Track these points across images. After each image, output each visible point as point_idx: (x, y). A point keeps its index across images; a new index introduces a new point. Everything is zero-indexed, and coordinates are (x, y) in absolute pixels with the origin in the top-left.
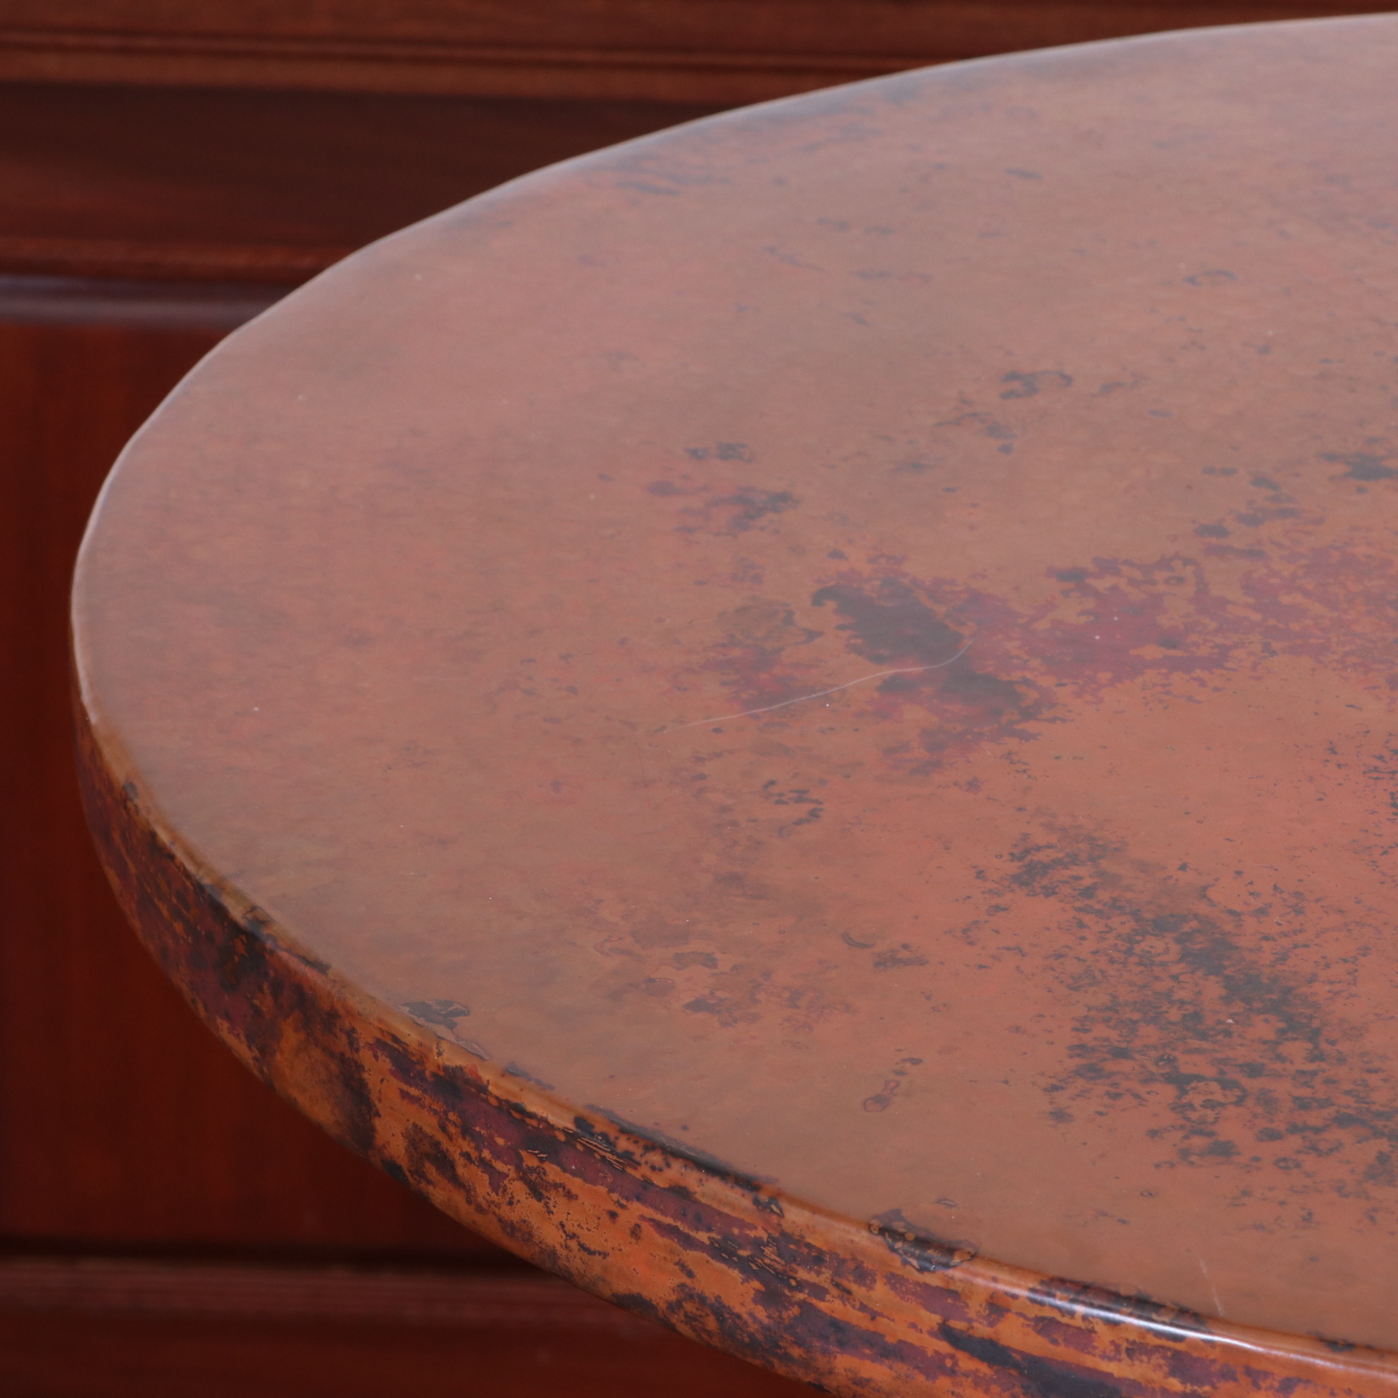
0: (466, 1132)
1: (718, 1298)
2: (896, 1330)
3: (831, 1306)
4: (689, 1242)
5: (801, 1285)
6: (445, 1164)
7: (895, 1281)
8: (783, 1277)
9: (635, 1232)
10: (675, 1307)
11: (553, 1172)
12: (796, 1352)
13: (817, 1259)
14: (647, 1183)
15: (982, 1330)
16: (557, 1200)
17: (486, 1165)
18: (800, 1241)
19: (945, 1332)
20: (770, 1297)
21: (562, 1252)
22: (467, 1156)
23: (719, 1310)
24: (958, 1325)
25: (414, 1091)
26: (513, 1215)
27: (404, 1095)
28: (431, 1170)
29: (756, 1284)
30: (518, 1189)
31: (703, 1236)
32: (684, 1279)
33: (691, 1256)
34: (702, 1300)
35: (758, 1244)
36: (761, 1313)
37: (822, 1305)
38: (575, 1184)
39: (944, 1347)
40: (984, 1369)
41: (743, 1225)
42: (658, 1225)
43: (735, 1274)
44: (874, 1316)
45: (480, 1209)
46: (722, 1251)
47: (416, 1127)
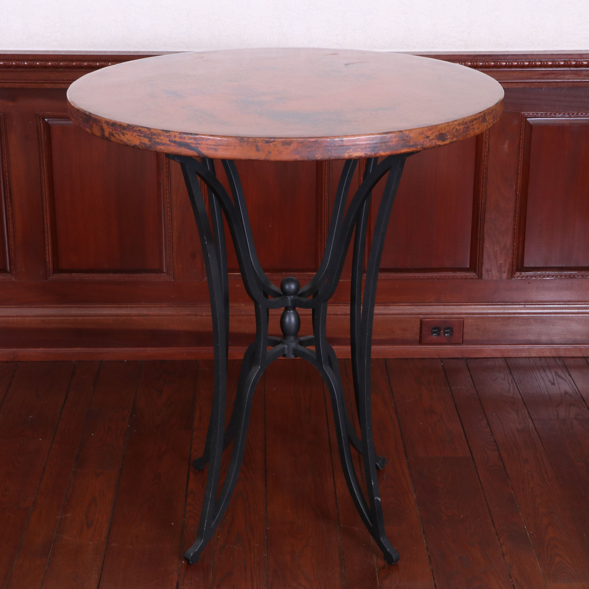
0: (115, 130)
1: (144, 142)
2: (164, 141)
3: (157, 140)
4: (141, 136)
5: (153, 138)
6: (113, 135)
7: (164, 135)
8: (151, 138)
9: (135, 137)
10: (139, 145)
11: (125, 132)
12: (153, 147)
13: (155, 134)
14: (136, 130)
15: (174, 139)
16: (126, 135)
17: (117, 133)
18: (153, 133)
19: (170, 141)
20: (150, 141)
21: (127, 142)
22: (115, 133)
23: (144, 144)
24: (171, 139)
25: (109, 127)
26: (121, 139)
27: (108, 128)
28: (111, 136)
29: (148, 139)
30: (121, 135)
31: (142, 135)
32: (140, 141)
33: (141, 138)
34: (142, 143)
35: (148, 134)
36: (149, 143)
37: (155, 140)
38: (128, 132)
39: (169, 142)
40: (174, 144)
41: (147, 132)
42: (137, 135)
43: (146, 139)
44: (161, 140)
45: (117, 139)
46: (145, 136)
47: (109, 131)
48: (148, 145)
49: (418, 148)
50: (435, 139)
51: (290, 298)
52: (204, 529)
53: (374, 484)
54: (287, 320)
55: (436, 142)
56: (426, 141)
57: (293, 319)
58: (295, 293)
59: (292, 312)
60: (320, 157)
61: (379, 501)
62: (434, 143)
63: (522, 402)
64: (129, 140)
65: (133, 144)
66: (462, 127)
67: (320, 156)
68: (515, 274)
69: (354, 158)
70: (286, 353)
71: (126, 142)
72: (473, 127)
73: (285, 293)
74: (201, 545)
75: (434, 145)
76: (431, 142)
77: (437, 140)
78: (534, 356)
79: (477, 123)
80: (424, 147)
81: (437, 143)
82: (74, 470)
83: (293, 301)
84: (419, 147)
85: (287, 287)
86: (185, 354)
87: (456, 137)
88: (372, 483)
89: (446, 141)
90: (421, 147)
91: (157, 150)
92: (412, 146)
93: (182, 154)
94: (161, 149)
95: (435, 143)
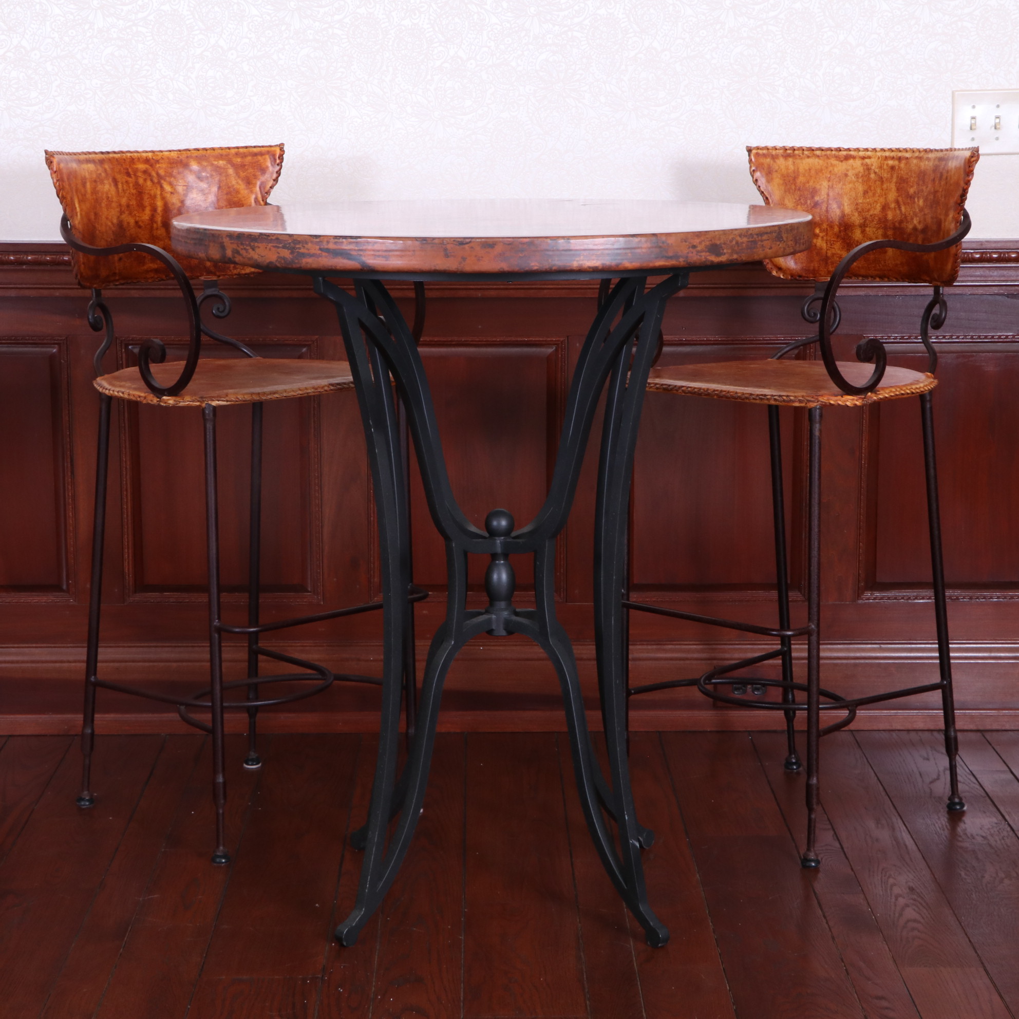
0: (242, 244)
1: (284, 257)
2: (312, 251)
3: (302, 250)
4: (278, 247)
5: (297, 248)
6: (238, 252)
7: (312, 242)
8: (294, 248)
9: (270, 250)
10: (276, 261)
11: (256, 244)
12: (296, 261)
13: (299, 242)
14: (272, 239)
15: (326, 247)
16: (257, 250)
17: (245, 249)
18: (296, 240)
19: (320, 249)
20: (292, 253)
21: (258, 259)
22: (242, 249)
23: (284, 258)
24: (322, 247)
25: (233, 241)
26: (249, 256)
27: (231, 243)
28: (236, 255)
29: (290, 251)
30: (250, 251)
31: (281, 245)
32: (278, 255)
33: (279, 250)
34: (281, 257)
35: (290, 243)
36: (291, 256)
37: (300, 251)
38: (260, 245)
39: (320, 252)
40: (326, 254)
41: (287, 241)
42: (273, 246)
43: (286, 250)
44: (308, 250)
45: (244, 258)
46: (284, 247)
47: (233, 248)
48: (289, 259)
49: (680, 262)
50: (706, 252)
51: (499, 541)
52: (367, 891)
53: (628, 819)
54: (495, 577)
55: (708, 256)
56: (692, 253)
57: (504, 577)
58: (507, 532)
59: (502, 562)
60: (537, 266)
61: (637, 847)
62: (703, 257)
63: (876, 778)
64: (262, 257)
65: (268, 261)
66: (745, 239)
67: (537, 264)
68: (863, 593)
69: (586, 269)
70: (494, 627)
71: (256, 260)
72: (762, 243)
73: (493, 533)
74: (360, 917)
75: (704, 260)
76: (699, 254)
77: (708, 254)
78: (899, 727)
79: (768, 240)
80: (689, 261)
81: (708, 257)
82: (163, 850)
83: (505, 545)
84: (681, 260)
85: (495, 523)
86: (340, 724)
87: (737, 253)
88: (626, 816)
89: (722, 257)
90: (684, 261)
91: (302, 265)
92: (671, 258)
93: (338, 268)
94: (307, 263)
95: (705, 258)
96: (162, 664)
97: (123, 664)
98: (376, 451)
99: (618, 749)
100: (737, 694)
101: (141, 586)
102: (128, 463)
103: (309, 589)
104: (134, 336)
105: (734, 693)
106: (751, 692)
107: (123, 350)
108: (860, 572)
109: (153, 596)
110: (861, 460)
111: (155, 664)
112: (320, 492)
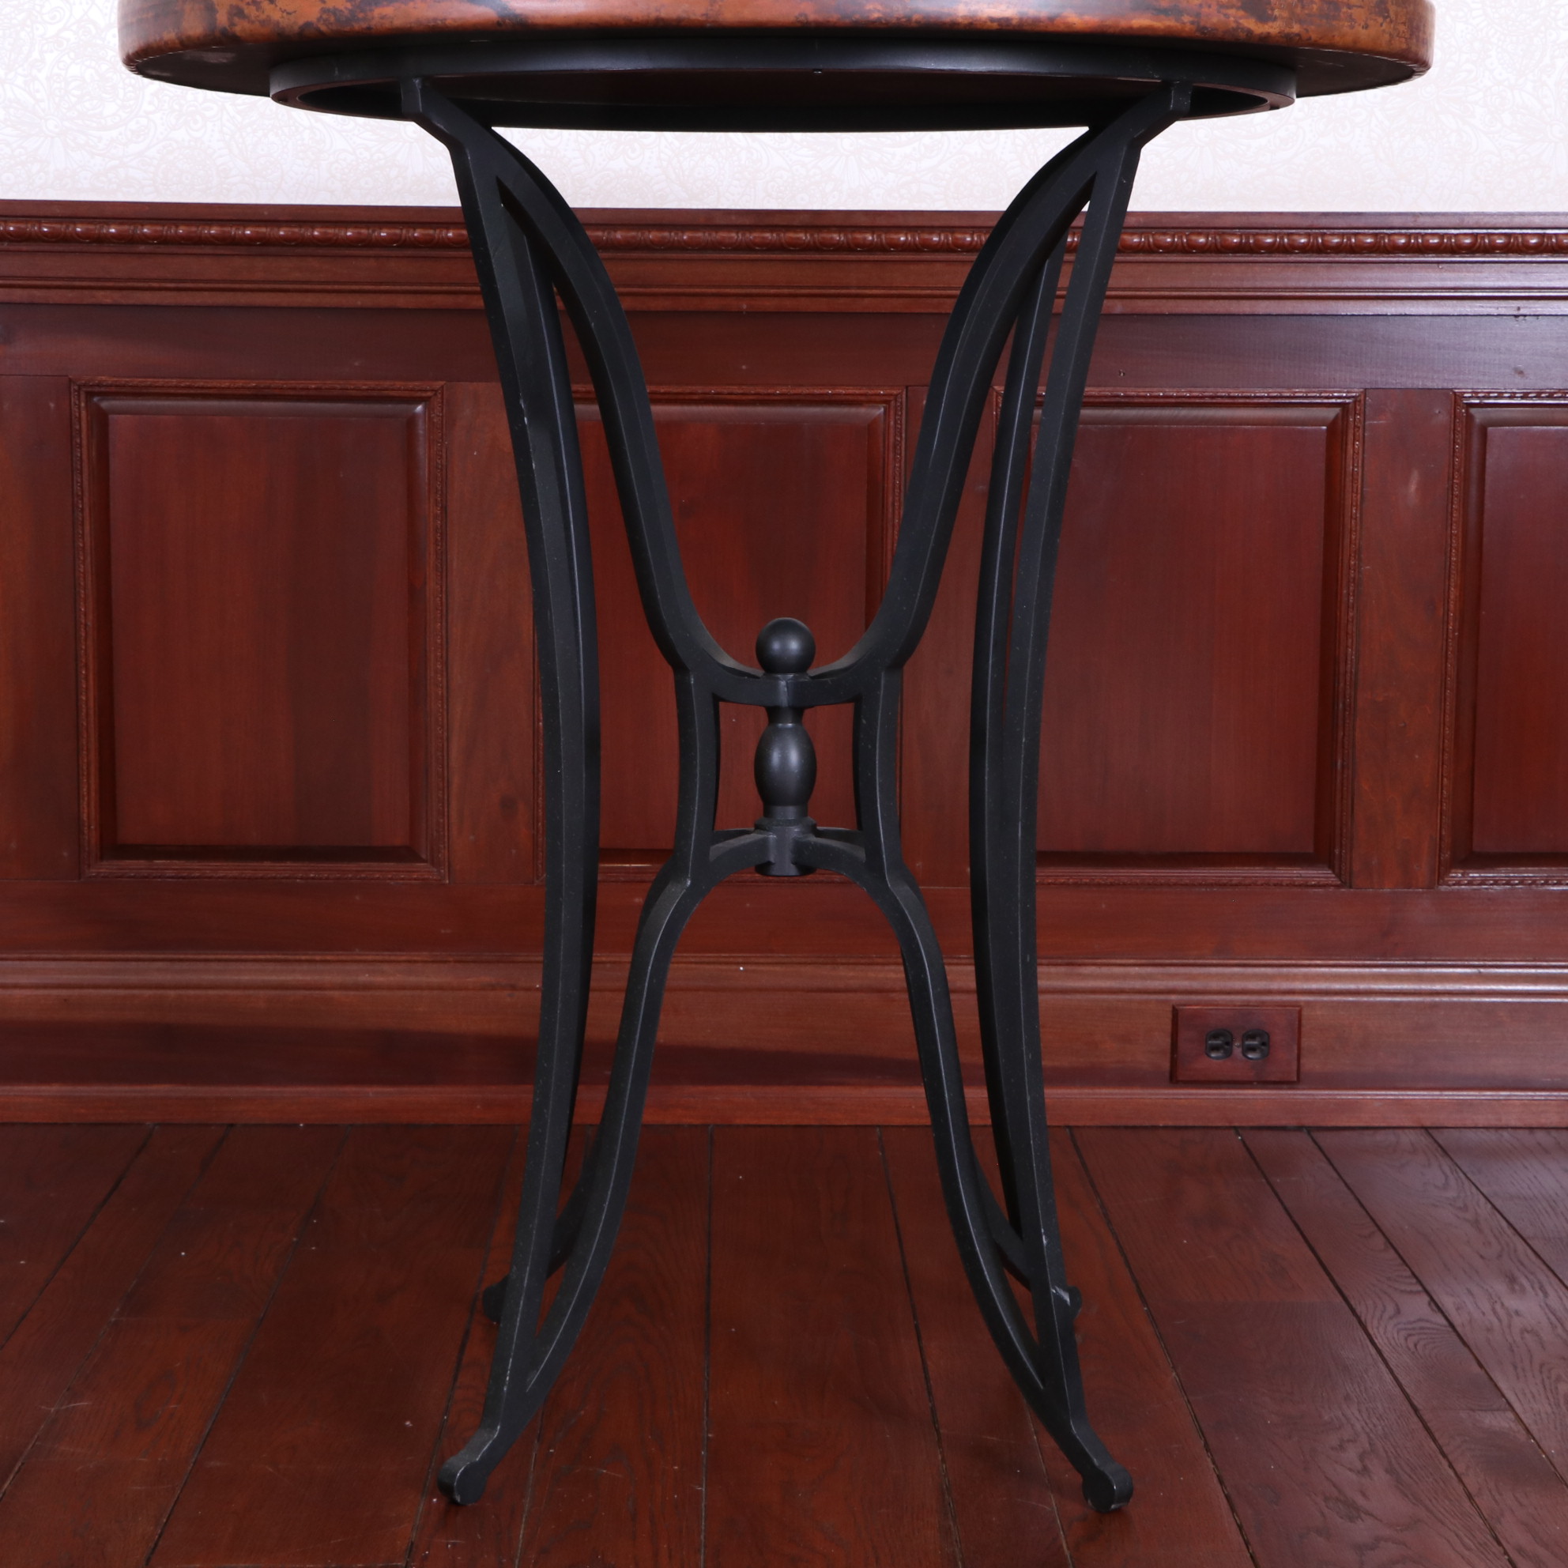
1: (335, 7)
6: (241, 12)
10: (319, 20)
12: (361, 15)
21: (281, 20)
23: (335, 12)
26: (263, 17)
28: (236, 20)
30: (265, 5)
34: (329, 10)
36: (349, 6)
45: (253, 22)
47: (231, 6)
48: (346, 12)
49: (1184, 23)
50: (1238, 8)
51: (783, 683)
52: (505, 1389)
53: (1048, 1243)
54: (775, 757)
55: (1241, 18)
56: (1210, 7)
57: (794, 757)
58: (803, 663)
59: (790, 725)
60: (879, 11)
61: (1066, 1301)
62: (1232, 19)
63: (1489, 1206)
64: (288, 13)
65: (301, 22)
67: (879, 7)
68: (1448, 871)
69: (985, 22)
70: (772, 859)
71: (278, 22)
72: (1349, 11)
73: (770, 665)
74: (492, 1443)
75: (1234, 25)
76: (1224, 11)
77: (1241, 13)
78: (1513, 1123)
79: (1361, 7)
80: (1202, 24)
81: (1241, 21)
82: (113, 1319)
83: (796, 689)
84: (1186, 19)
85: (776, 646)
86: (478, 1107)
87: (1300, 21)
88: (1044, 1237)
89: (1270, 24)
90: (1192, 23)
91: (373, 23)
92: (1165, 12)
93: (448, 22)
94: (383, 17)
95: (1236, 22)
96: (148, 993)
97: (76, 992)
98: (534, 465)
99: (1028, 1099)
100: (1217, 1058)
101: (113, 847)
102: (90, 617)
103: (424, 857)
104: (104, 378)
105: (1209, 1056)
106: (1241, 1055)
107: (83, 405)
108: (1444, 833)
109: (135, 866)
110: (1448, 623)
111: (136, 992)
112: (445, 674)
